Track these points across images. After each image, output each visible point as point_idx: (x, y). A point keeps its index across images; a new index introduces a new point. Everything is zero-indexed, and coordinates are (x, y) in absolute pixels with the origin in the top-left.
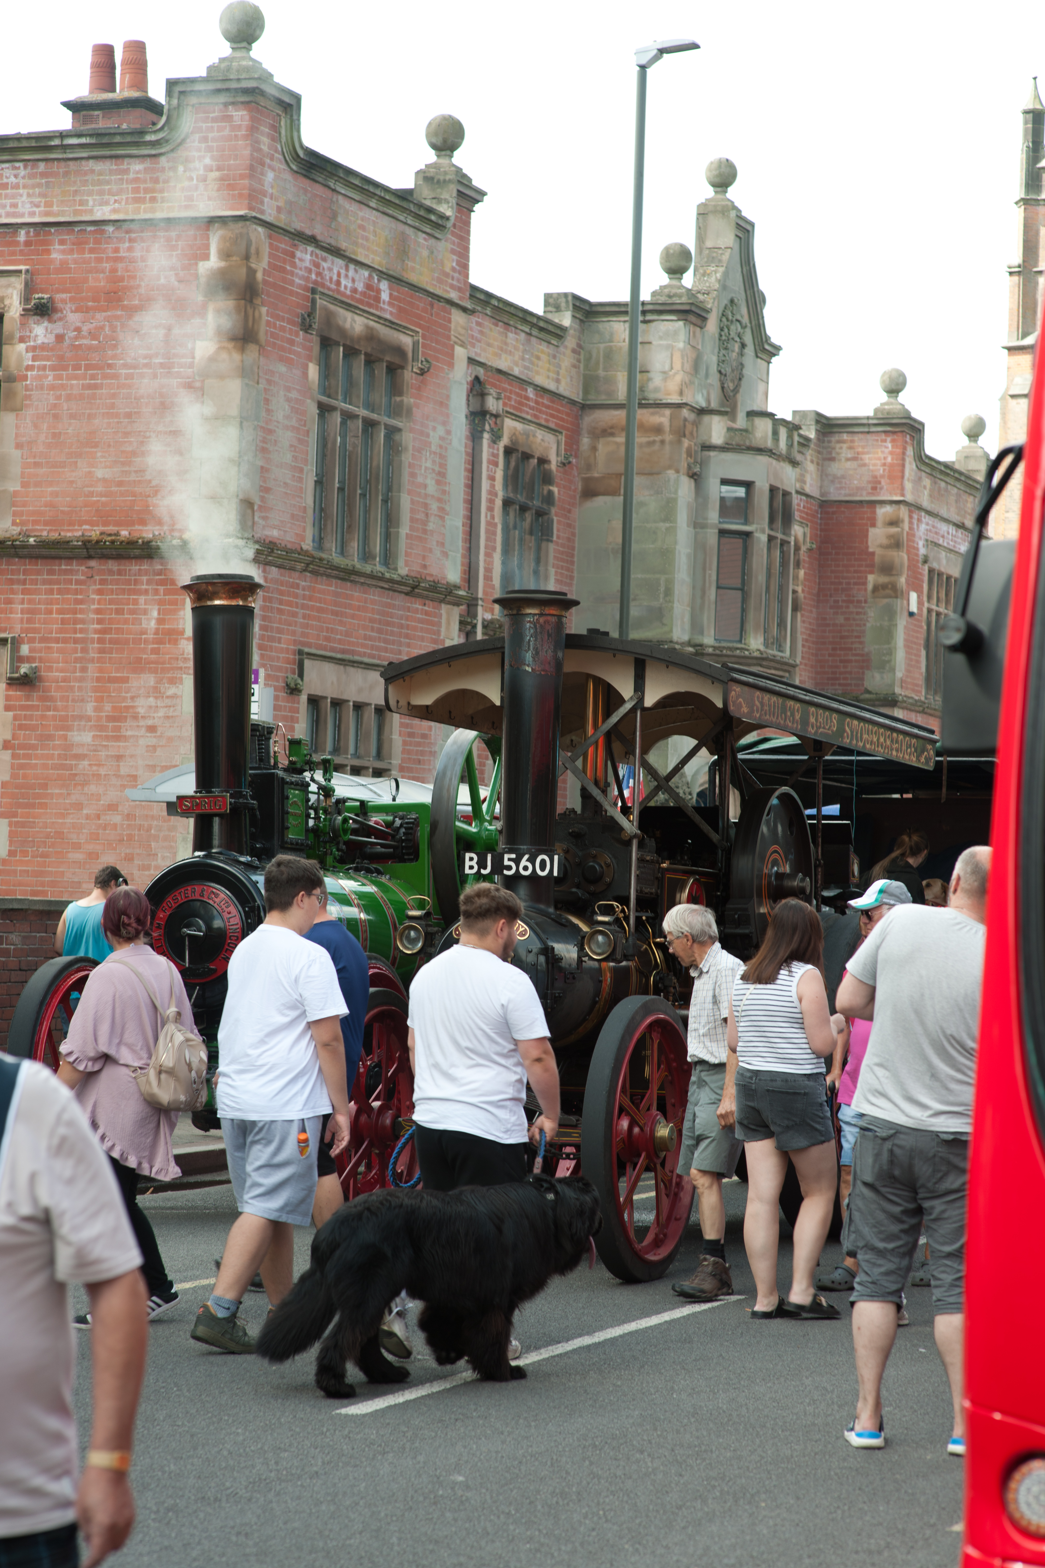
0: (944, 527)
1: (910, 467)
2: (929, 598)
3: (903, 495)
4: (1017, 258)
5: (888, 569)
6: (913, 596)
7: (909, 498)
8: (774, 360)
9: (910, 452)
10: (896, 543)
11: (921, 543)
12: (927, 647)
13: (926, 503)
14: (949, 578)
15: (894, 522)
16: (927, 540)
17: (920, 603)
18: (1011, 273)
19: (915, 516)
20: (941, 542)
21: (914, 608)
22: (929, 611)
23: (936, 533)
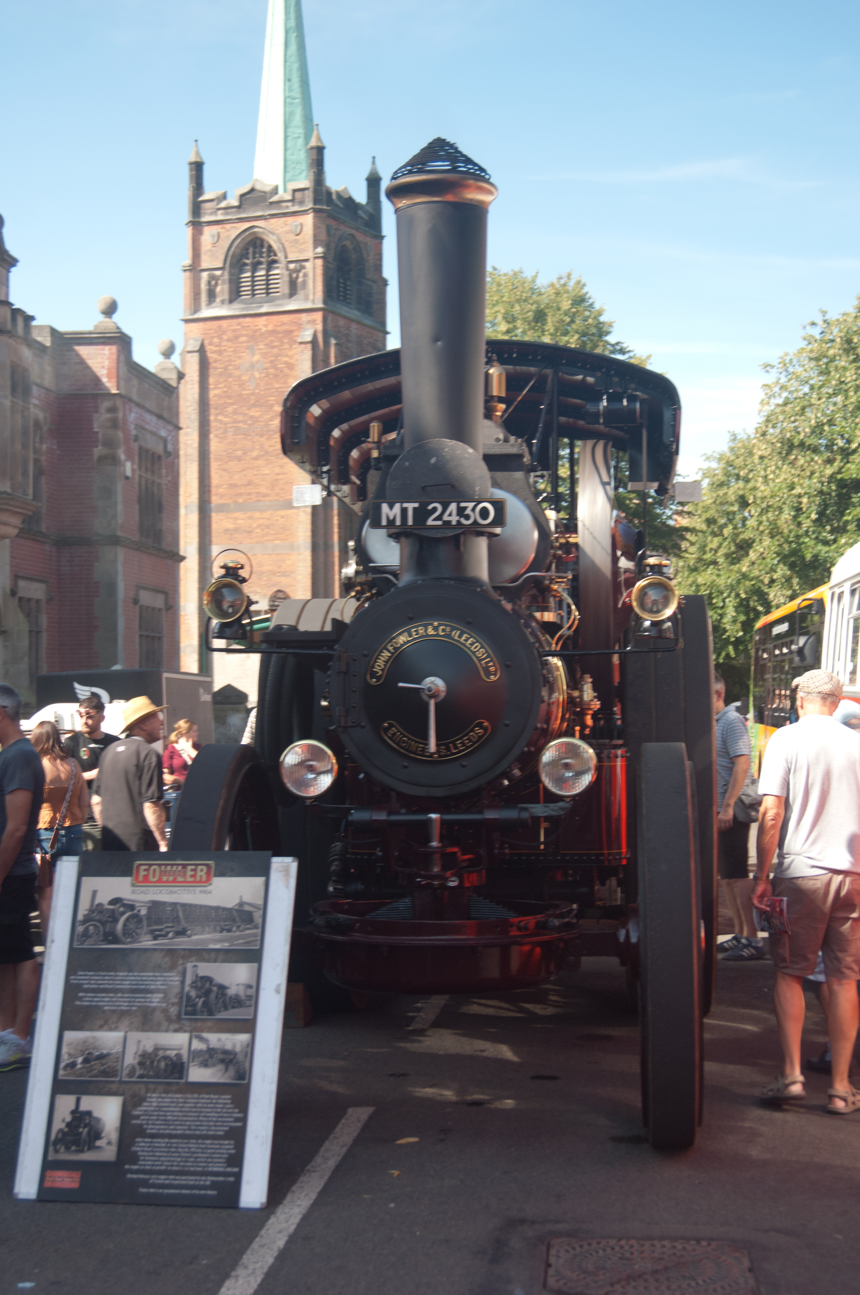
0: (148, 417)
1: (124, 369)
2: (140, 468)
3: (118, 389)
4: (188, 261)
5: (110, 443)
6: (128, 465)
7: (123, 392)
8: (13, 270)
9: (122, 358)
10: (114, 424)
11: (132, 427)
12: (140, 501)
13: (135, 397)
14: (153, 454)
15: (113, 410)
16: (136, 425)
17: (133, 470)
18: (185, 271)
19: (127, 406)
20: (147, 426)
21: (129, 473)
22: (140, 477)
23: (143, 420)
